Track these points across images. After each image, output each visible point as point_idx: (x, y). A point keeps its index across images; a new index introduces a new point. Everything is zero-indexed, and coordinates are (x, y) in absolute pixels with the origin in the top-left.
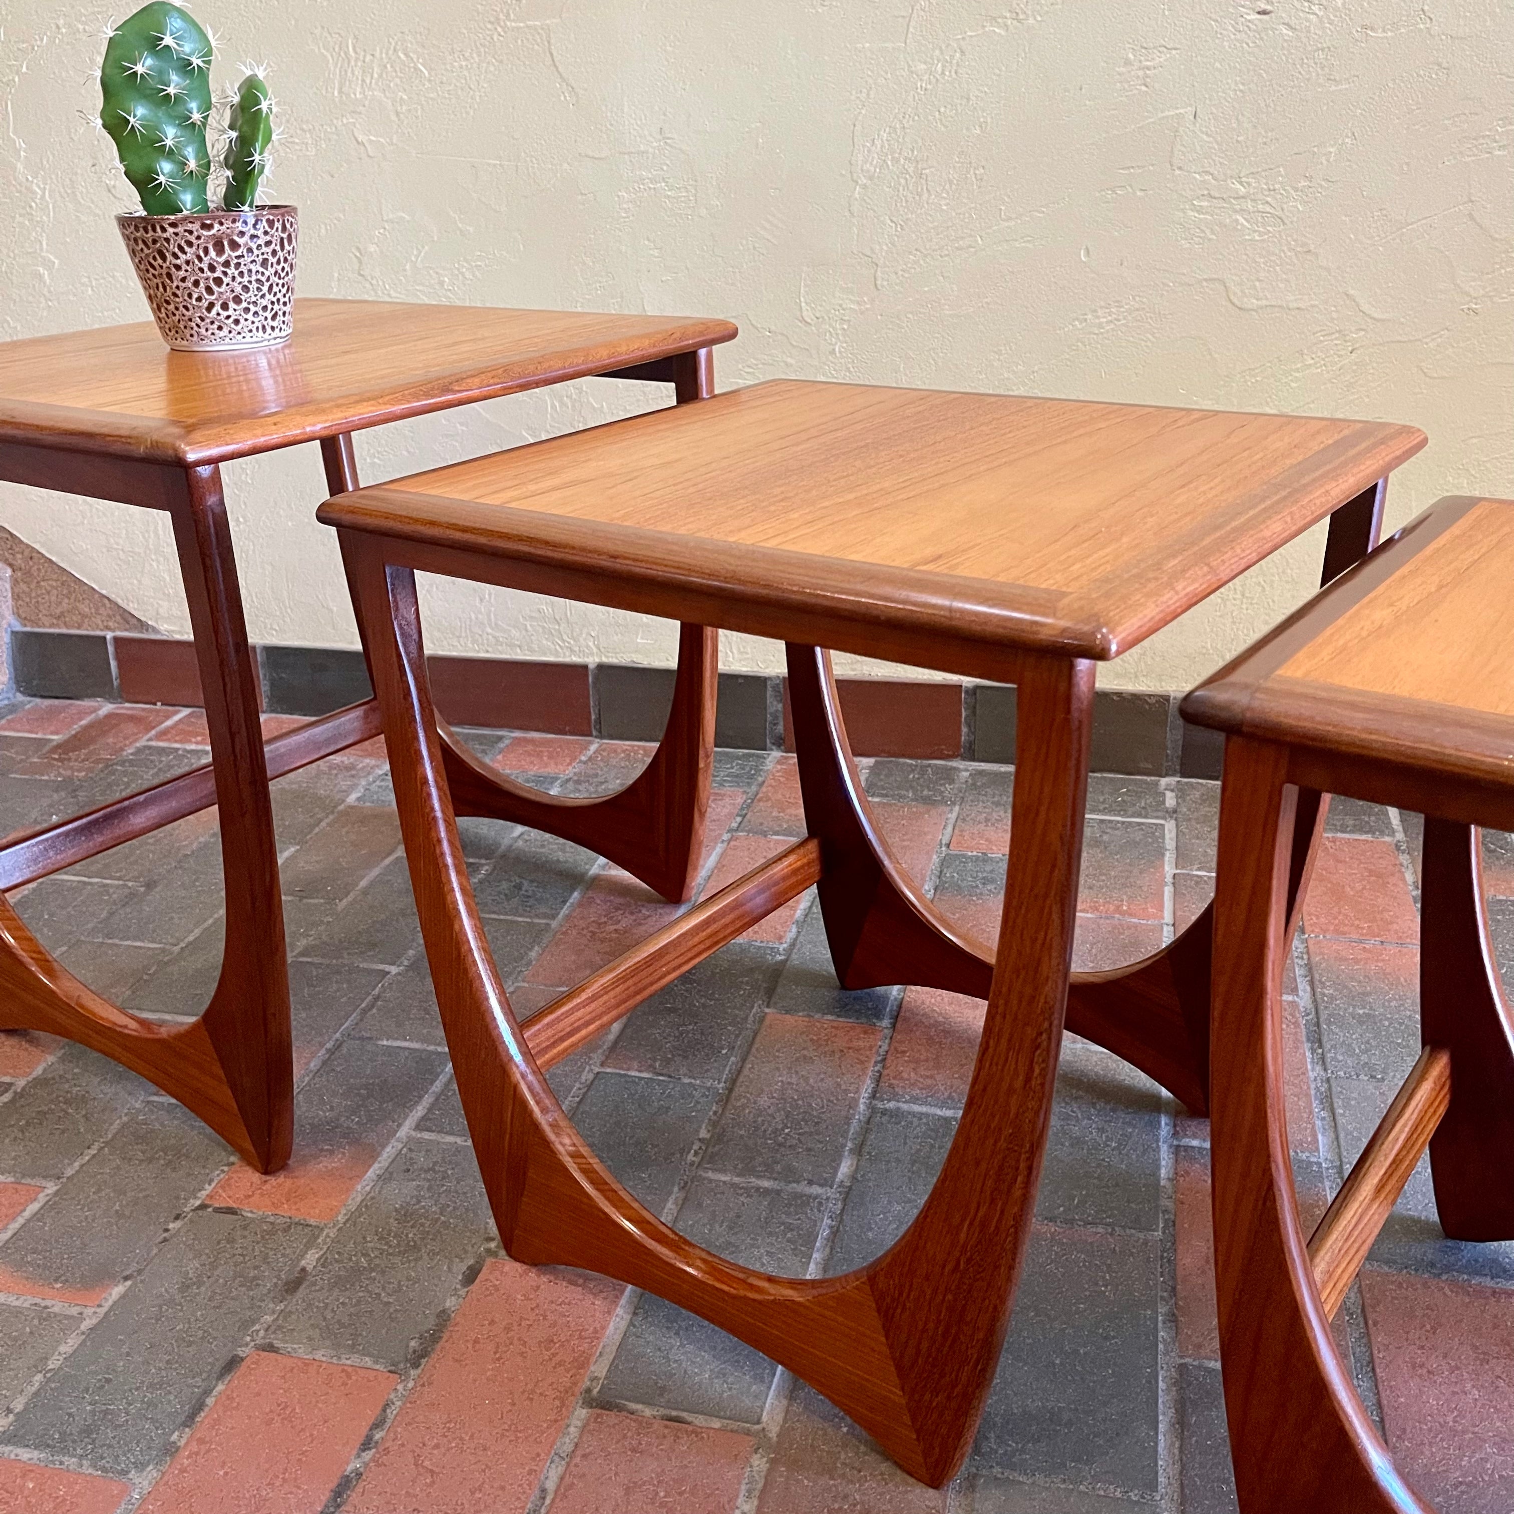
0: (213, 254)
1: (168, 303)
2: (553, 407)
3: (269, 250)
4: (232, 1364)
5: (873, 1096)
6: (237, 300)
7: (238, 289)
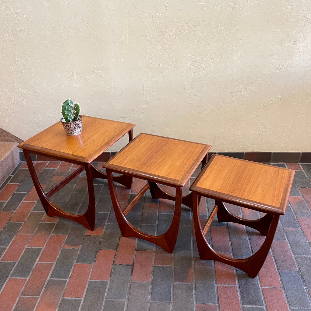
4: (97, 251)
5: (159, 213)
6: (77, 130)
7: (77, 129)
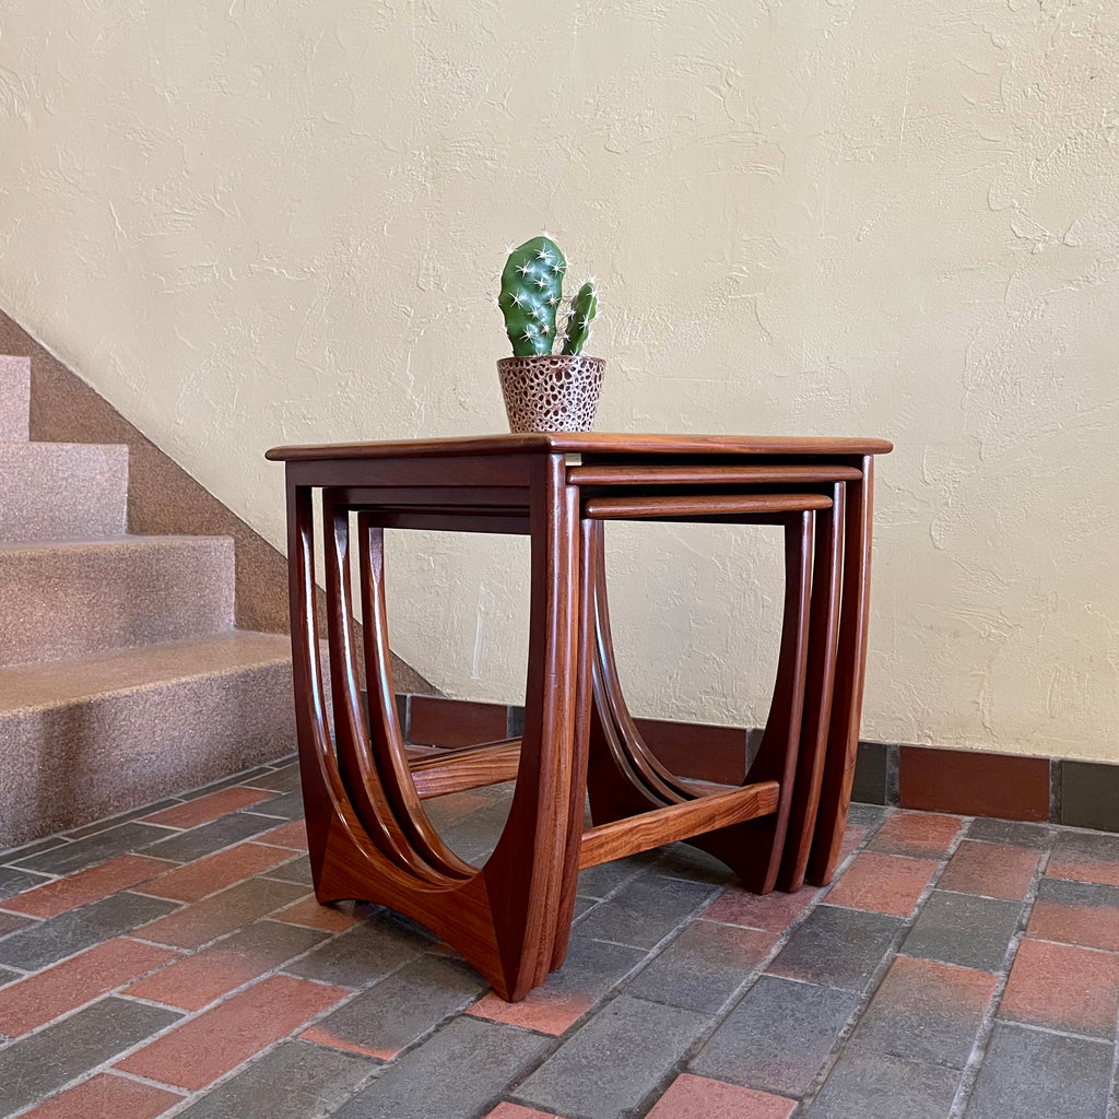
0: (554, 380)
1: (521, 410)
2: (736, 541)
3: (588, 381)
5: (995, 1015)
6: (564, 410)
7: (566, 403)
